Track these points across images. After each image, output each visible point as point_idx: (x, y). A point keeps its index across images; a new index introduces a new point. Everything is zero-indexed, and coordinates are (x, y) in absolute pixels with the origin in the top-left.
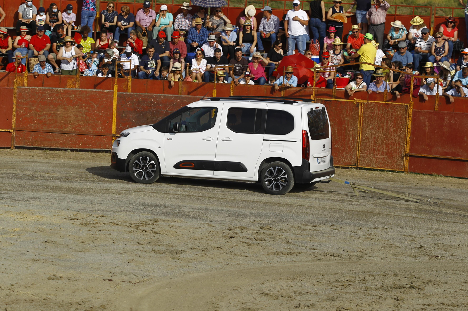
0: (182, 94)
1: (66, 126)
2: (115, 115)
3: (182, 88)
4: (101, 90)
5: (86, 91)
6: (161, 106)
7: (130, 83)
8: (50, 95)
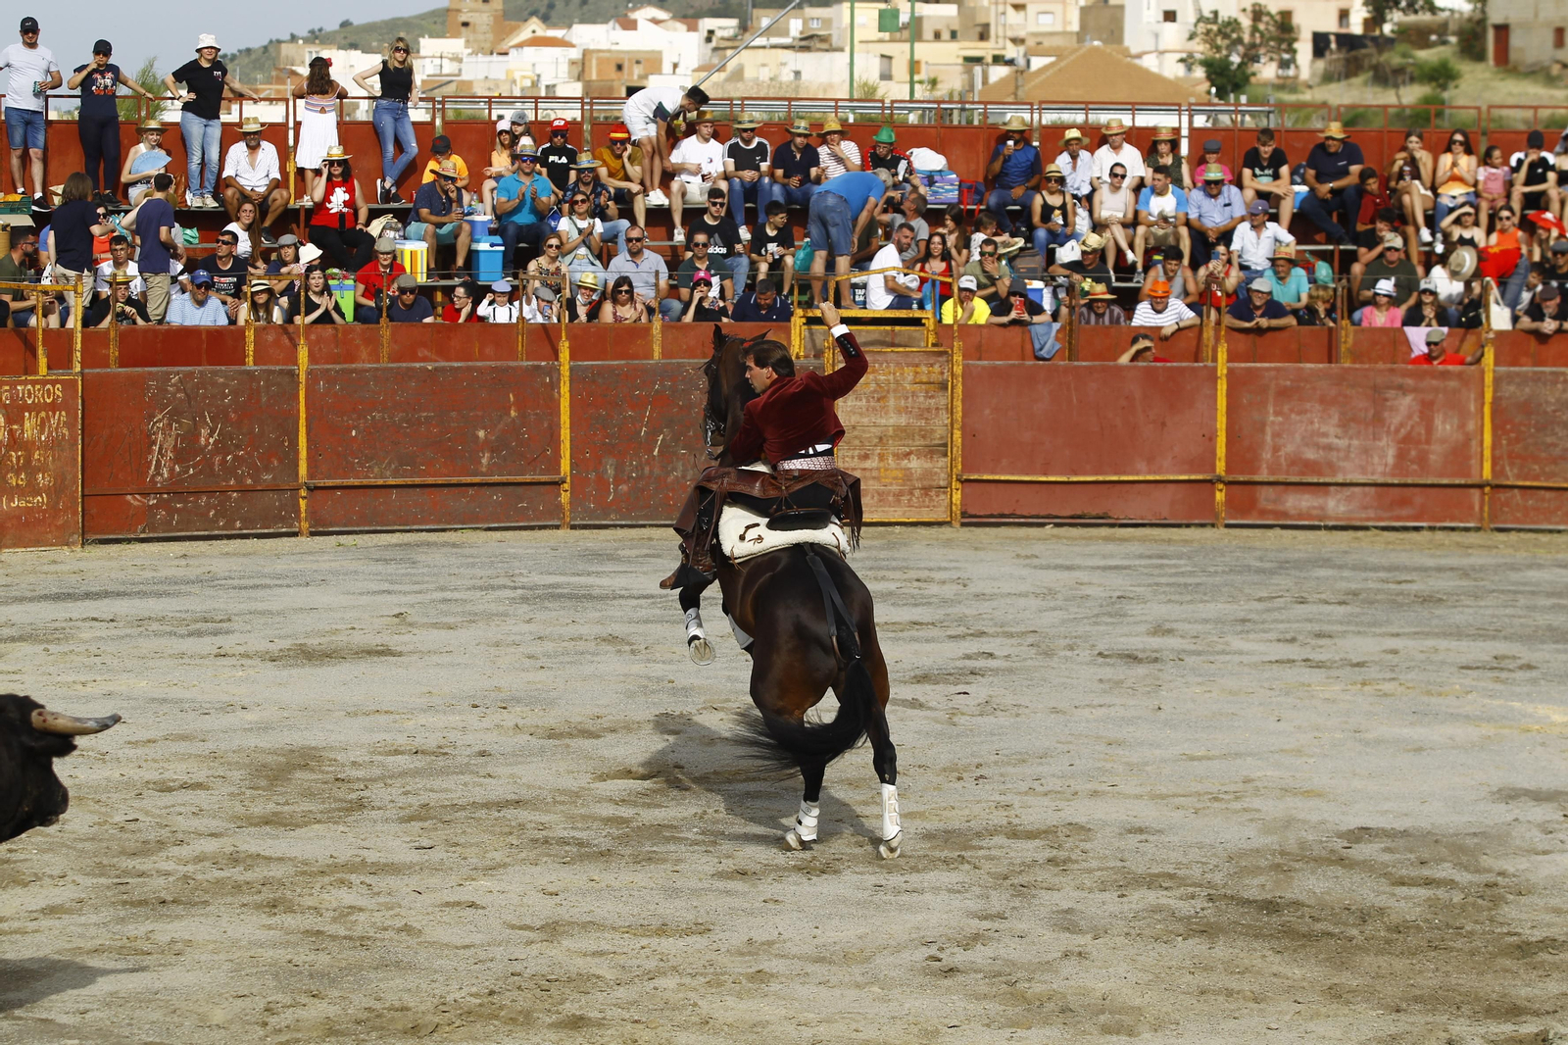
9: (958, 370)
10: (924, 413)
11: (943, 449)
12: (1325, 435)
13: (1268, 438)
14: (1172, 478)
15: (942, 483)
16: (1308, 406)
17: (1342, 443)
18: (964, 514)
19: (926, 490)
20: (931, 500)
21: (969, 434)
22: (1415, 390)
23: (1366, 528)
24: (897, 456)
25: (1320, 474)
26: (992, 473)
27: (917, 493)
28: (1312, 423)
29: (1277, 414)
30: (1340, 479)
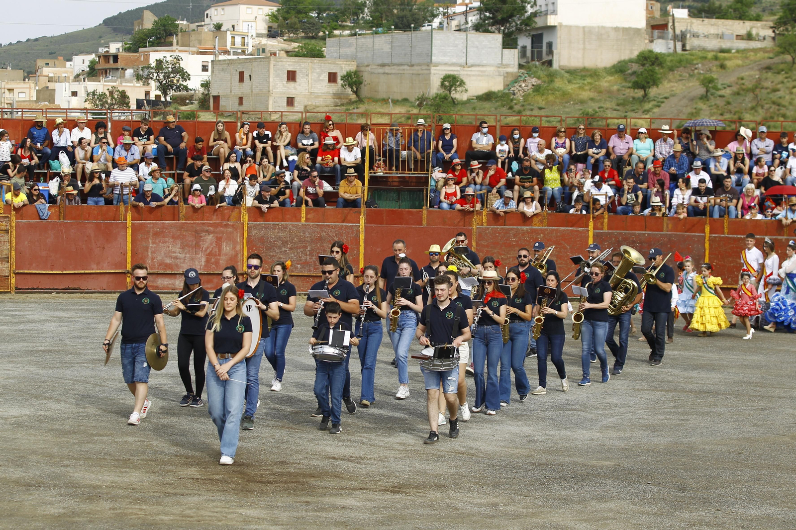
0: (667, 231)
3: (667, 225)
4: (574, 229)
5: (557, 230)
6: (645, 245)
7: (606, 220)
8: (515, 236)
9: (13, 224)
11: (7, 259)
12: (175, 252)
13: (150, 254)
14: (108, 271)
15: (7, 274)
16: (167, 239)
17: (182, 256)
18: (16, 288)
20: (2, 282)
21: (19, 253)
22: (213, 232)
25: (172, 270)
26: (28, 270)
28: (169, 247)
29: (153, 243)
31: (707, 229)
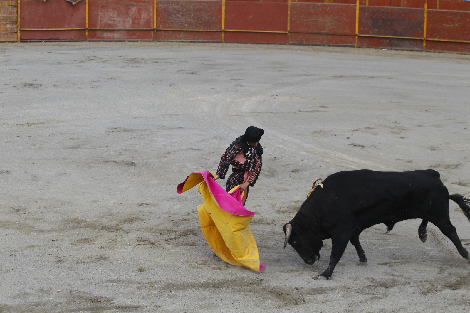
0: (403, 6)
1: (324, 29)
2: (357, 21)
4: (348, 4)
5: (337, 5)
6: (389, 15)
8: (313, 8)
9: (19, 2)
10: (10, 13)
11: (15, 22)
12: (114, 17)
13: (99, 18)
14: (74, 29)
15: (15, 31)
16: (109, 10)
17: (118, 19)
18: (21, 39)
19: (11, 33)
20: (13, 36)
21: (22, 19)
22: (137, 6)
23: (124, 41)
24: (4, 25)
25: (113, 27)
26: (28, 28)
27: (9, 34)
28: (110, 14)
29: (101, 12)
30: (118, 29)
31: (426, 6)
